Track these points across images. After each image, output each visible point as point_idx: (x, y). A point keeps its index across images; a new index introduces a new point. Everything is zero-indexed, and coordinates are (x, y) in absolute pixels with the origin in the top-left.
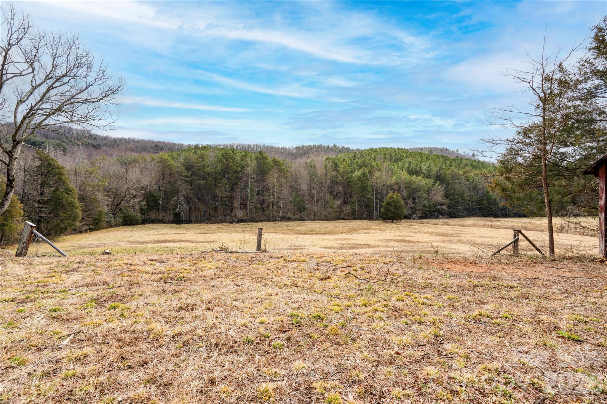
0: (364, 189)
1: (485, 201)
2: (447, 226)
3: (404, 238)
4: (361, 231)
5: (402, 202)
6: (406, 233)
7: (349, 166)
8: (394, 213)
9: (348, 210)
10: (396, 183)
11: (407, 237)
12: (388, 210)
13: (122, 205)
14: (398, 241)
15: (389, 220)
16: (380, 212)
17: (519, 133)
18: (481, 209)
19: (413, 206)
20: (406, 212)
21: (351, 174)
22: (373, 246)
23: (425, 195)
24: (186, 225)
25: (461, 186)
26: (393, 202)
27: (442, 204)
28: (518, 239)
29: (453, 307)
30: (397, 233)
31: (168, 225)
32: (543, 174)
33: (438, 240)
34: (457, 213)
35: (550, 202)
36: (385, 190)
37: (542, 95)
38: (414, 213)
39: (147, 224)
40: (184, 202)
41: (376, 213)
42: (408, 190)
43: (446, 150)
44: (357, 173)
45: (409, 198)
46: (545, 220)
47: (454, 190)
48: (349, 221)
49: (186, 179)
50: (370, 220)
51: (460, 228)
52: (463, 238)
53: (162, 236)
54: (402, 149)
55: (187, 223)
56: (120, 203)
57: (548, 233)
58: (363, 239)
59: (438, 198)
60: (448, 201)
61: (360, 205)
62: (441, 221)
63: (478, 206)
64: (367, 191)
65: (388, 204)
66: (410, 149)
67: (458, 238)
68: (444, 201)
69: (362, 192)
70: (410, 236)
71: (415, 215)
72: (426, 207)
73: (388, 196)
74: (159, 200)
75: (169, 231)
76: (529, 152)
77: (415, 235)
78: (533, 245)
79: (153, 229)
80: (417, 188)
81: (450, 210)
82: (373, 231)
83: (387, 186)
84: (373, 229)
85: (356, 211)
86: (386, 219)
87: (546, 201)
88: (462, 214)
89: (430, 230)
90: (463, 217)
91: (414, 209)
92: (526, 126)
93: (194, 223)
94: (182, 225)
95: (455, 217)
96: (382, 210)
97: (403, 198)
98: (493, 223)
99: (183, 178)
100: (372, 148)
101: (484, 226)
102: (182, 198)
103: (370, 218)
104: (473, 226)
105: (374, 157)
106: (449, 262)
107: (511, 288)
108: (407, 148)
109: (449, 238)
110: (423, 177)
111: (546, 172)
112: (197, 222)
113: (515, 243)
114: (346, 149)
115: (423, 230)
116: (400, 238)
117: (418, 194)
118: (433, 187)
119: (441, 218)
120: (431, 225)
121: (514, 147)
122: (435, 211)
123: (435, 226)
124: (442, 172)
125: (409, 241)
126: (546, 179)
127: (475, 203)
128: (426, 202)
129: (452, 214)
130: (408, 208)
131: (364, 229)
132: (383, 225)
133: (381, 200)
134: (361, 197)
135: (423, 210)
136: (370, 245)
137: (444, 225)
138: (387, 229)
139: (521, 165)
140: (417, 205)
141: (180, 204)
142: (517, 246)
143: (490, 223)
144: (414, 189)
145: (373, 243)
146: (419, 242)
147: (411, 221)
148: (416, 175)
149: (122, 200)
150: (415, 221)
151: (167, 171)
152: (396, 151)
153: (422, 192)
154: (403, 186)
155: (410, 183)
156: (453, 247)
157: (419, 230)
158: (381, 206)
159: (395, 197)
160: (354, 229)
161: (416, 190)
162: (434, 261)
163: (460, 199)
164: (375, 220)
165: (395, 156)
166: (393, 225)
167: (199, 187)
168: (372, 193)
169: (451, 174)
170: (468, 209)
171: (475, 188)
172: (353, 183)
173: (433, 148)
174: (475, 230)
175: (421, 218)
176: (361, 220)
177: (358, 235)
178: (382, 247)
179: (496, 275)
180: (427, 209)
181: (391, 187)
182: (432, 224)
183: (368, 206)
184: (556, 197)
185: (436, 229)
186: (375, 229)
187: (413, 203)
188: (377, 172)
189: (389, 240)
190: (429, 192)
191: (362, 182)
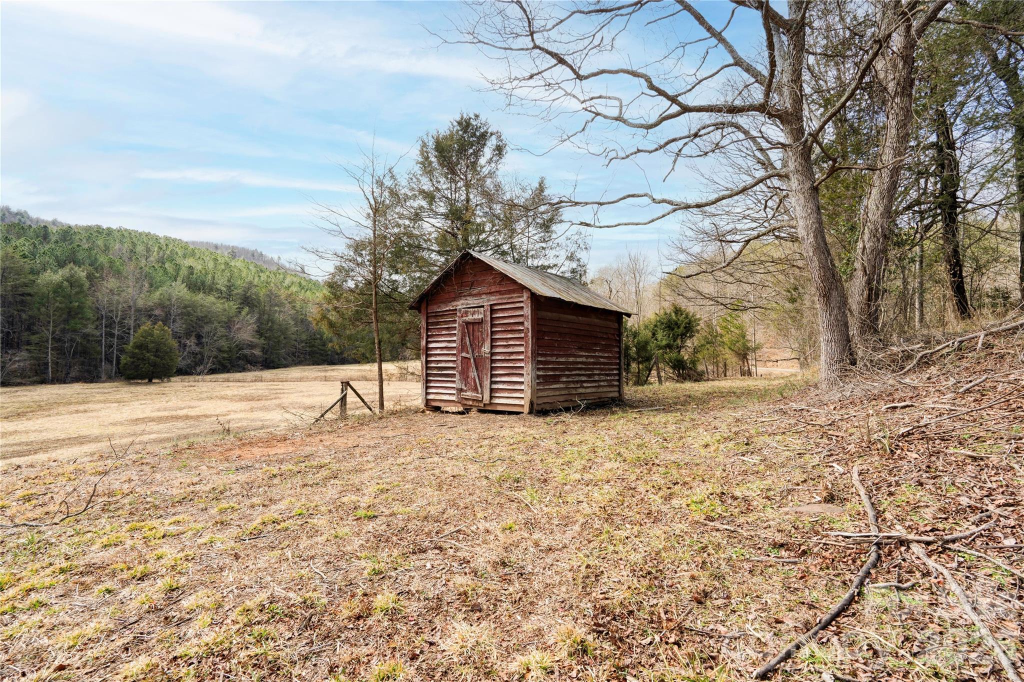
0: (72, 313)
1: (318, 341)
2: (260, 384)
3: (174, 413)
4: (61, 408)
5: (174, 343)
6: (180, 403)
7: (24, 256)
8: (154, 365)
9: (19, 361)
10: (160, 304)
11: (181, 409)
12: (138, 359)
14: (160, 420)
15: (142, 379)
16: (118, 362)
17: (349, 246)
18: (312, 354)
19: (198, 349)
20: (181, 362)
21: (31, 277)
22: (96, 437)
23: (221, 331)
25: (283, 316)
26: (153, 342)
27: (252, 346)
28: (346, 395)
29: (222, 523)
30: (160, 403)
32: (374, 306)
33: (243, 408)
34: (276, 360)
35: (380, 342)
36: (133, 318)
37: (373, 202)
38: (201, 362)
41: (109, 366)
42: (186, 320)
43: (261, 255)
44: (53, 277)
45: (188, 335)
46: (375, 367)
47: (273, 322)
48: (24, 388)
50: (92, 382)
51: (281, 385)
52: (284, 400)
54: (174, 240)
57: (377, 383)
58: (67, 425)
59: (245, 335)
60: (262, 341)
61: (60, 352)
62: (250, 375)
63: (307, 349)
64: (82, 318)
65: (140, 346)
66: (193, 243)
67: (277, 402)
68: (255, 341)
69: (66, 321)
70: (190, 407)
71: (202, 367)
72: (224, 352)
73: (140, 331)
76: (361, 275)
77: (200, 403)
78: (363, 400)
80: (206, 317)
81: (265, 356)
82: (99, 406)
83: (138, 310)
84: (100, 402)
85: (47, 364)
86: (133, 378)
87: (376, 341)
88: (285, 362)
89: (229, 392)
90: (286, 366)
91: (199, 356)
92: (357, 239)
95: (274, 368)
96: (124, 359)
97: (176, 336)
98: (328, 374)
100: (99, 227)
101: (315, 379)
103: (90, 376)
104: (301, 380)
105: (105, 245)
106: (244, 445)
107: (321, 467)
108: (185, 239)
109: (263, 403)
110: (219, 297)
111: (376, 304)
113: (343, 400)
114: (17, 214)
115: (215, 394)
116: (166, 414)
117: (207, 328)
118: (236, 316)
119: (250, 370)
120: (231, 384)
121: (344, 265)
122: (239, 358)
123: (239, 384)
124: (254, 290)
125: (187, 417)
126: (376, 312)
127: (303, 344)
128: (223, 343)
129: (269, 364)
130: (186, 353)
131: (71, 404)
132: (124, 391)
133: (121, 338)
134: (63, 331)
135: (216, 357)
136: (85, 437)
137: (255, 381)
138: (136, 397)
139: (351, 291)
140: (206, 348)
142: (345, 405)
143: (323, 374)
144: (198, 319)
145: (96, 432)
146: (206, 416)
147: (191, 378)
148: (204, 293)
150: (200, 377)
152: (162, 241)
153: (216, 324)
154: (174, 311)
155: (193, 306)
156: (268, 418)
157: (209, 394)
158: (122, 351)
159: (156, 332)
160: (40, 406)
161: (205, 319)
162: (216, 448)
163: (282, 337)
164: (104, 382)
165: (158, 253)
166: (152, 389)
168: (97, 323)
169: (268, 295)
170: (294, 354)
171: (303, 322)
172: (37, 299)
173: (237, 248)
174: (302, 386)
175: (212, 371)
176: (65, 383)
177: (52, 418)
178: (121, 437)
179: (307, 454)
180: (225, 355)
181: (148, 313)
182: (233, 381)
183: (85, 352)
184: (386, 336)
185: (241, 390)
186: (105, 402)
187: (197, 345)
188: (110, 280)
189: (137, 421)
190: (228, 324)
191: (68, 297)
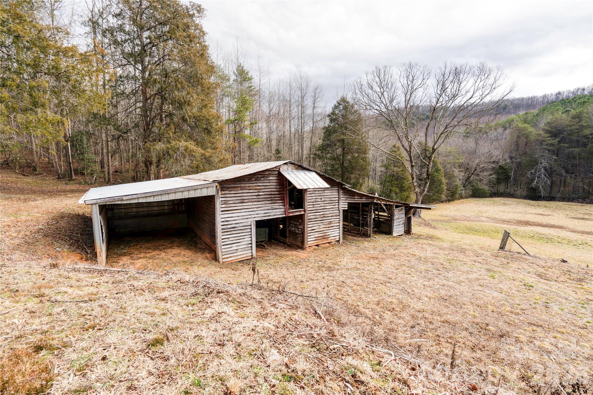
13: (472, 178)
24: (546, 202)
31: (521, 200)
39: (496, 197)
40: (545, 175)
49: (551, 148)
53: (520, 215)
55: (547, 200)
56: (470, 177)
74: (511, 172)
75: (527, 209)
79: (505, 204)
93: (559, 201)
94: (540, 202)
99: (545, 147)
102: (543, 170)
112: (563, 199)
141: (538, 177)
149: (473, 174)
151: (523, 140)
167: (570, 157)
